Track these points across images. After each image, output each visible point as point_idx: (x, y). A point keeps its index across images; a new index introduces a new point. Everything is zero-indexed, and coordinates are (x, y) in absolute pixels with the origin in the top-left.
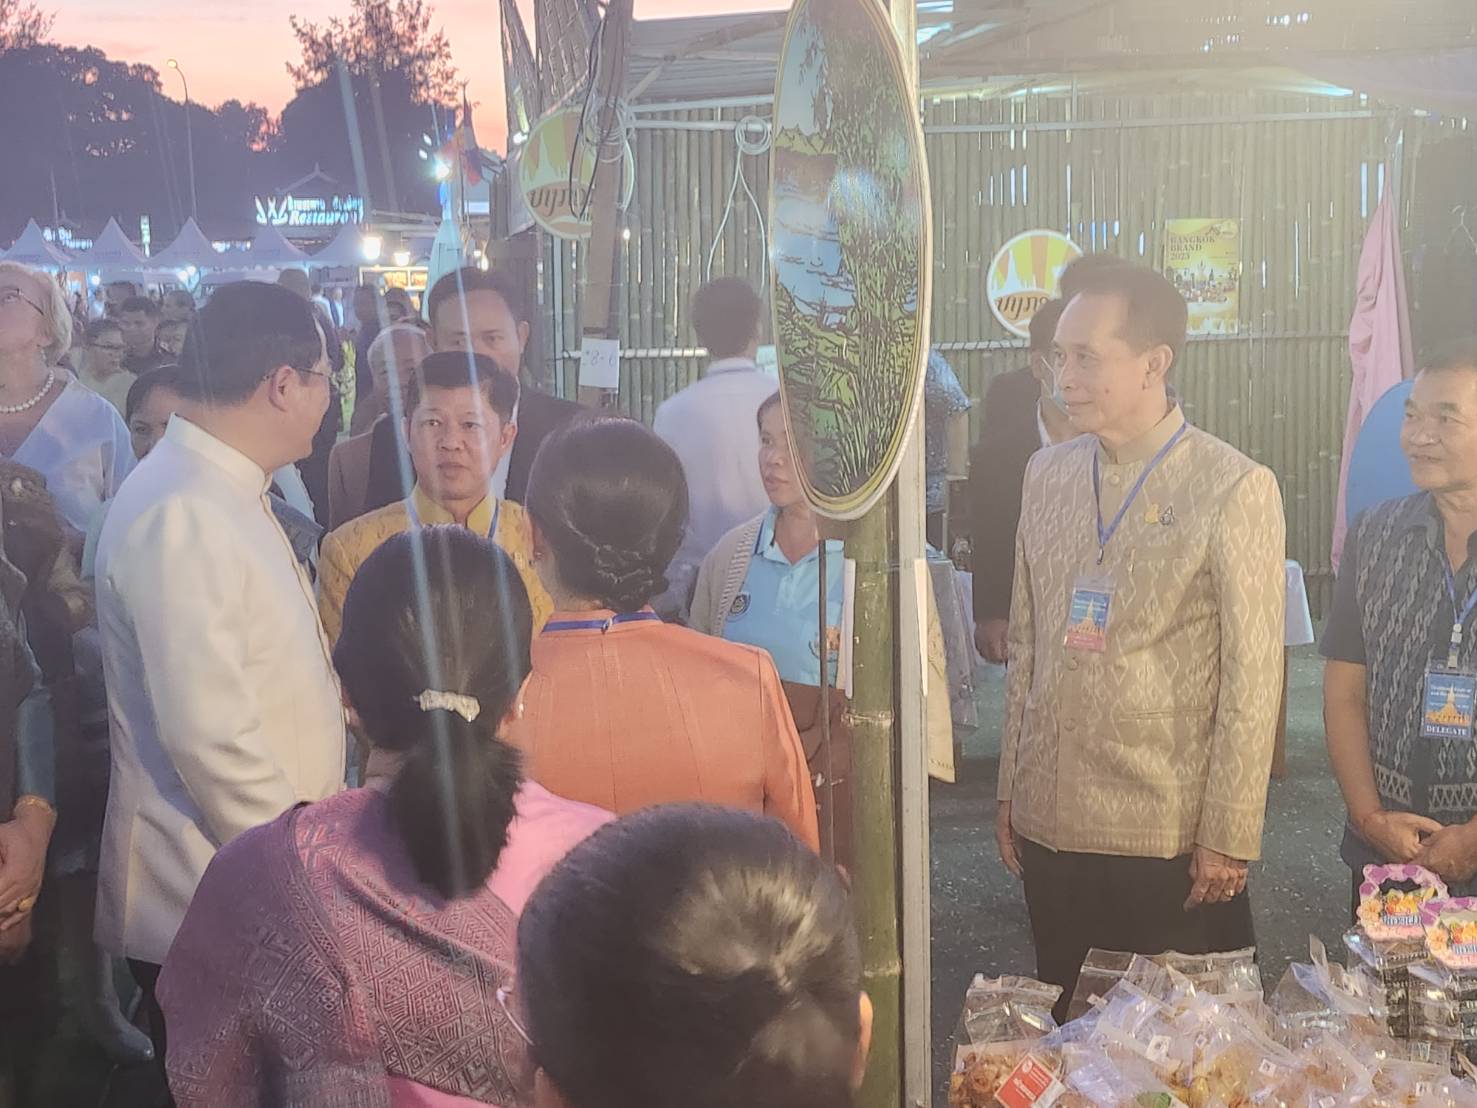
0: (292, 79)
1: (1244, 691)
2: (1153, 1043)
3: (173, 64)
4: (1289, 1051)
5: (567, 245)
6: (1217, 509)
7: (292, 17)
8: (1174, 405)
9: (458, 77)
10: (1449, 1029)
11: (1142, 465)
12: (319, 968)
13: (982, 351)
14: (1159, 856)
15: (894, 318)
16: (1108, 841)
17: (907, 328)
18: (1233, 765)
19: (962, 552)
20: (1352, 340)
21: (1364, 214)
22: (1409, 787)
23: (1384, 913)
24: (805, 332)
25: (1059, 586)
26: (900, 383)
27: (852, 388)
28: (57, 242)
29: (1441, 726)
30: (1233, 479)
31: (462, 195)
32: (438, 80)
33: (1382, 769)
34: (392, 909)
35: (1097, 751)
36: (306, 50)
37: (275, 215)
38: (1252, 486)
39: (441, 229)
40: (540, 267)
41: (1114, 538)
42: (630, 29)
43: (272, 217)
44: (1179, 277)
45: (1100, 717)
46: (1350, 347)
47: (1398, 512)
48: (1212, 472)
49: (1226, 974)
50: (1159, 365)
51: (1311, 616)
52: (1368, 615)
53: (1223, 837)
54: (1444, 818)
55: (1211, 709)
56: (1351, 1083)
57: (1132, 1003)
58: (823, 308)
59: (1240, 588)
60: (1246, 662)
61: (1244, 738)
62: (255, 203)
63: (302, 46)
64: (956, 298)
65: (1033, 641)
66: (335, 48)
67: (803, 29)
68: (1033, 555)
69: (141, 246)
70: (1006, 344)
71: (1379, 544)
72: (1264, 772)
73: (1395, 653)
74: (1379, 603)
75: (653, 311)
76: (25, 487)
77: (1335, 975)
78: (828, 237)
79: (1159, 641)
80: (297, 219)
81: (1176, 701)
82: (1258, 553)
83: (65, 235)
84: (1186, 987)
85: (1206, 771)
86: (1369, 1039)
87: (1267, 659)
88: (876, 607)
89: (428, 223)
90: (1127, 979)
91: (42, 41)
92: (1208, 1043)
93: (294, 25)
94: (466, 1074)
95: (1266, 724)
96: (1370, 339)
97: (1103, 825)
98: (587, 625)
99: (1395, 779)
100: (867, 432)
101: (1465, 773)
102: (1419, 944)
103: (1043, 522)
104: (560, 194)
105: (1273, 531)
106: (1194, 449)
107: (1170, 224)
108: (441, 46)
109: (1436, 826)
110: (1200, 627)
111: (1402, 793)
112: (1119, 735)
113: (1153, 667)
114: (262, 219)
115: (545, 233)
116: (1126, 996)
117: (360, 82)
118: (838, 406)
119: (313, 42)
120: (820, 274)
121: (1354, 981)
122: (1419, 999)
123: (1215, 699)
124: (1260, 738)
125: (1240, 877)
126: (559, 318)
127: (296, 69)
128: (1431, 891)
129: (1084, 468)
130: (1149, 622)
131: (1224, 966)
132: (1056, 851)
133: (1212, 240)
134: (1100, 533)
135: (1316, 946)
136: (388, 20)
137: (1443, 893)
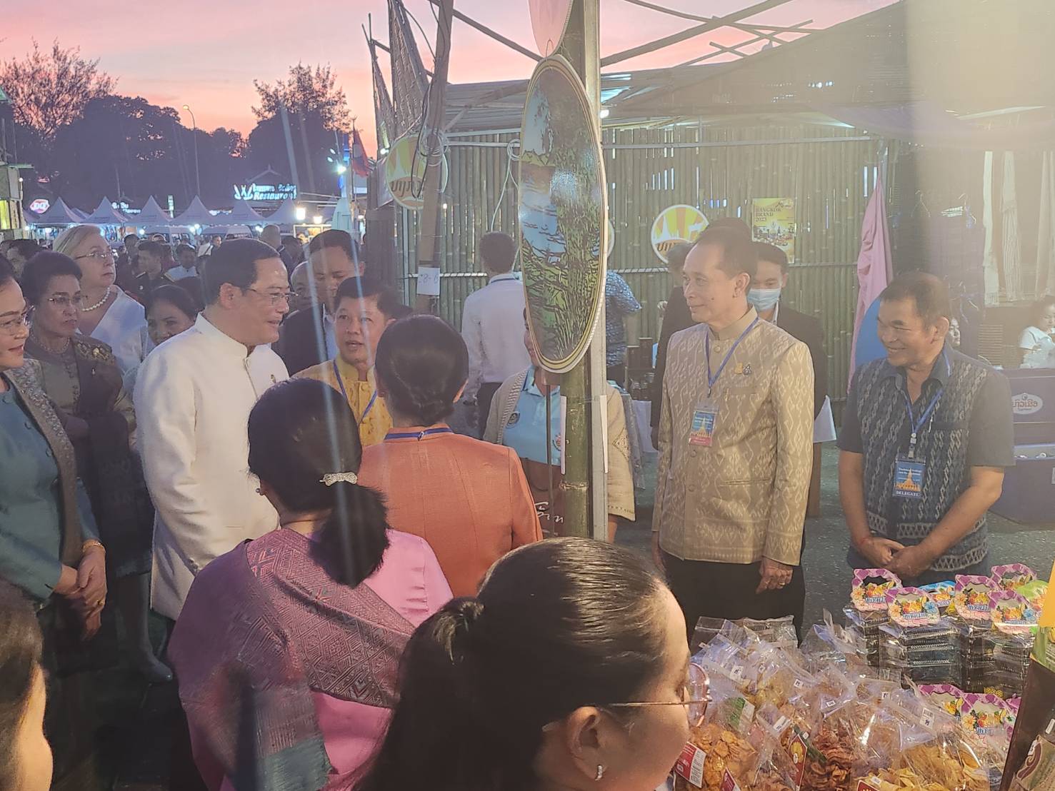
0: (255, 116)
1: (790, 470)
2: (733, 670)
3: (186, 108)
4: (810, 674)
5: (410, 213)
6: (775, 366)
7: (256, 80)
8: (752, 307)
9: (351, 115)
10: (901, 661)
11: (733, 341)
12: (270, 632)
13: (648, 273)
14: (741, 563)
15: (587, 260)
16: (713, 554)
17: (594, 265)
18: (784, 511)
19: (636, 389)
20: (859, 268)
21: (866, 195)
22: (886, 524)
23: (866, 596)
24: (539, 267)
25: (686, 410)
26: (590, 297)
27: (564, 299)
28: (120, 210)
29: (904, 491)
30: (784, 349)
31: (352, 184)
32: (339, 117)
33: (870, 513)
34: (308, 596)
35: (707, 503)
36: (263, 99)
37: (246, 195)
38: (795, 353)
39: (339, 202)
40: (396, 225)
41: (717, 382)
42: (446, 90)
43: (244, 196)
44: (761, 231)
45: (709, 483)
46: (858, 271)
47: (881, 367)
48: (773, 345)
49: (776, 631)
50: (742, 283)
51: (835, 426)
52: (863, 425)
53: (778, 554)
54: (905, 542)
55: (771, 479)
56: (844, 692)
57: (724, 648)
58: (548, 253)
59: (788, 411)
60: (791, 453)
61: (791, 496)
62: (234, 188)
63: (261, 97)
64: (633, 243)
65: (671, 441)
66: (280, 98)
67: (536, 94)
68: (672, 391)
69: (168, 212)
70: (662, 269)
71: (870, 385)
72: (801, 516)
73: (879, 447)
74: (870, 419)
75: (460, 250)
76: (100, 352)
77: (837, 631)
78: (550, 213)
79: (743, 440)
80: (258, 197)
81: (752, 475)
82: (798, 391)
83: (124, 206)
84: (753, 637)
85: (769, 515)
86: (856, 667)
87: (803, 452)
88: (578, 422)
89: (334, 200)
90: (721, 634)
91: (112, 94)
92: (766, 669)
93: (256, 85)
94: (354, 687)
95: (803, 488)
96: (869, 266)
97: (710, 545)
98: (410, 435)
99: (878, 520)
100: (572, 324)
101: (917, 517)
102: (885, 613)
103: (677, 373)
104: (407, 184)
105: (807, 379)
106: (762, 333)
107: (756, 201)
108: (340, 98)
109: (900, 546)
110: (766, 432)
111: (882, 528)
112: (719, 494)
113: (738, 456)
114: (238, 197)
115: (398, 206)
116: (720, 643)
117: (293, 118)
118: (556, 309)
119: (268, 95)
120: (547, 234)
121: (848, 635)
122: (886, 645)
123: (774, 474)
124: (799, 496)
125: (788, 575)
126: (406, 255)
127: (257, 110)
128: (893, 583)
129: (701, 342)
130: (736, 430)
131: (776, 626)
132: (683, 559)
133: (779, 210)
134: (709, 379)
135: (828, 615)
136: (310, 82)
137: (899, 585)
